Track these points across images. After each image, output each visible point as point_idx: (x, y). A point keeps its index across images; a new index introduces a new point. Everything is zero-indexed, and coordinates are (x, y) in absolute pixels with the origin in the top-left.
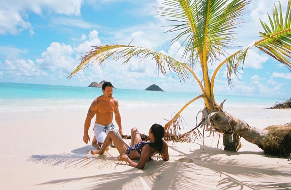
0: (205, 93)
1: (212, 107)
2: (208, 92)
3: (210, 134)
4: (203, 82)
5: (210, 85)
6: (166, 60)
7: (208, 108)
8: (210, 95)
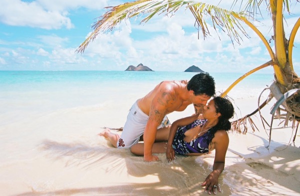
0: (276, 59)
1: (289, 81)
2: (282, 57)
3: (286, 124)
4: (273, 41)
5: (287, 45)
6: (209, 12)
7: (282, 82)
8: (285, 61)
